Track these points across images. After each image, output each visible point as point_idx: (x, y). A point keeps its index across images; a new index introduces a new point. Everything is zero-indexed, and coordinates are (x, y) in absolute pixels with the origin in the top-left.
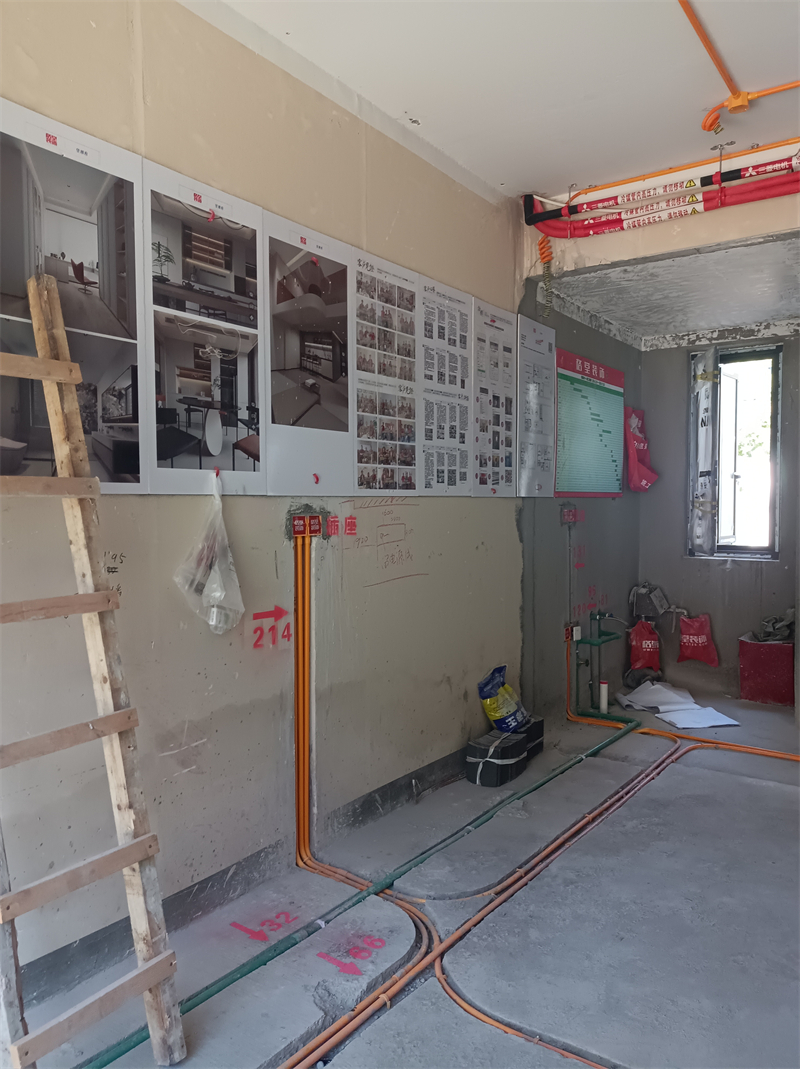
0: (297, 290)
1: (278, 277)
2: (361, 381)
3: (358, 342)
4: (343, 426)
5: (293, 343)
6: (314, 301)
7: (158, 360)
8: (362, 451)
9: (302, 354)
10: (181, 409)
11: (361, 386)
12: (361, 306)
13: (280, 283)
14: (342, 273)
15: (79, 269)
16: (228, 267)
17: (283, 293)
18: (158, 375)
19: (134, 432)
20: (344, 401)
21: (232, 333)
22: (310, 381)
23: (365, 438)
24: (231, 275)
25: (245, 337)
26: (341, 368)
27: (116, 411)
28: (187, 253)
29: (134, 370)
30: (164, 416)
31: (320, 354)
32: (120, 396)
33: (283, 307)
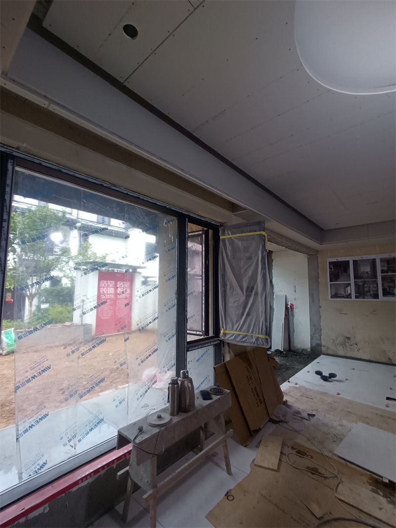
7: (382, 281)
10: (388, 289)
15: (367, 272)
18: (382, 284)
19: (378, 292)
27: (374, 289)
28: (388, 264)
29: (377, 284)
30: (384, 290)
32: (375, 287)
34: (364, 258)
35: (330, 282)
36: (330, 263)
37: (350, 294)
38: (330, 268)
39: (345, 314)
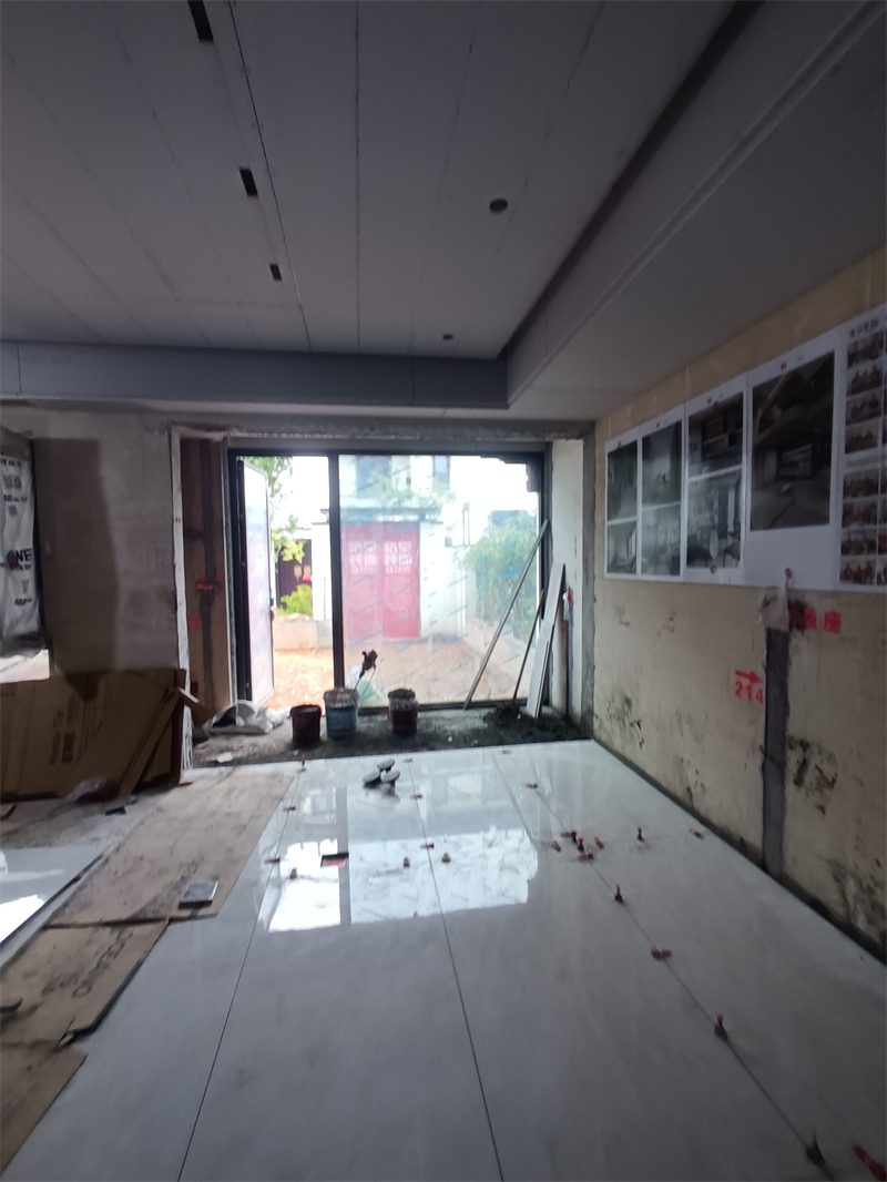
0: (777, 412)
1: (760, 414)
2: (850, 464)
3: (848, 423)
4: (822, 519)
5: (771, 462)
6: (793, 413)
8: (849, 542)
9: (780, 464)
11: (850, 470)
12: (855, 380)
13: (761, 420)
14: (826, 363)
15: (664, 478)
16: (725, 431)
17: (762, 423)
19: (679, 550)
20: (826, 494)
21: (726, 475)
22: (786, 487)
23: (854, 527)
24: (726, 437)
25: (733, 474)
26: (822, 460)
27: (674, 538)
28: (704, 439)
29: (680, 518)
31: (798, 457)
32: (675, 531)
33: (763, 435)
34: (662, 426)
35: (609, 519)
36: (609, 455)
37: (635, 559)
38: (609, 475)
39: (627, 624)
